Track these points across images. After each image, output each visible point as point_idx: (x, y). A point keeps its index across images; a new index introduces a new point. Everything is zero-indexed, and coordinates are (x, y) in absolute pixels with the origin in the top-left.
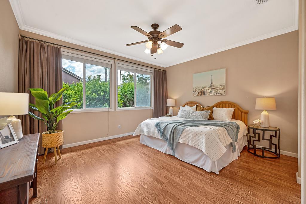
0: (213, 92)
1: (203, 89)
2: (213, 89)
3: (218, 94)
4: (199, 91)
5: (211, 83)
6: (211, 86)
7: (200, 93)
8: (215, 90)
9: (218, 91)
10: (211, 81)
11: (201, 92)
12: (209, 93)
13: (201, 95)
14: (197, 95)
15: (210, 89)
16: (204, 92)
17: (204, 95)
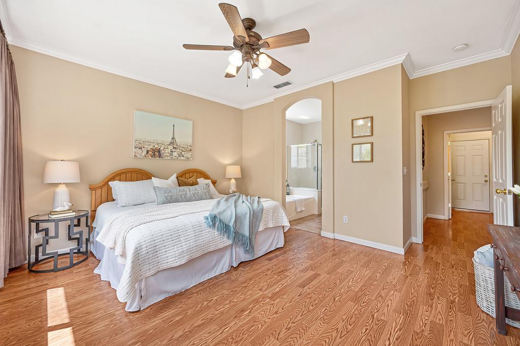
0: (175, 154)
1: (156, 146)
2: (176, 148)
3: (182, 158)
4: (149, 149)
5: (173, 138)
6: (171, 143)
7: (150, 152)
8: (178, 150)
9: (183, 153)
10: (172, 135)
11: (154, 151)
12: (168, 155)
13: (154, 156)
14: (143, 155)
15: (171, 147)
16: (159, 151)
17: (160, 156)
